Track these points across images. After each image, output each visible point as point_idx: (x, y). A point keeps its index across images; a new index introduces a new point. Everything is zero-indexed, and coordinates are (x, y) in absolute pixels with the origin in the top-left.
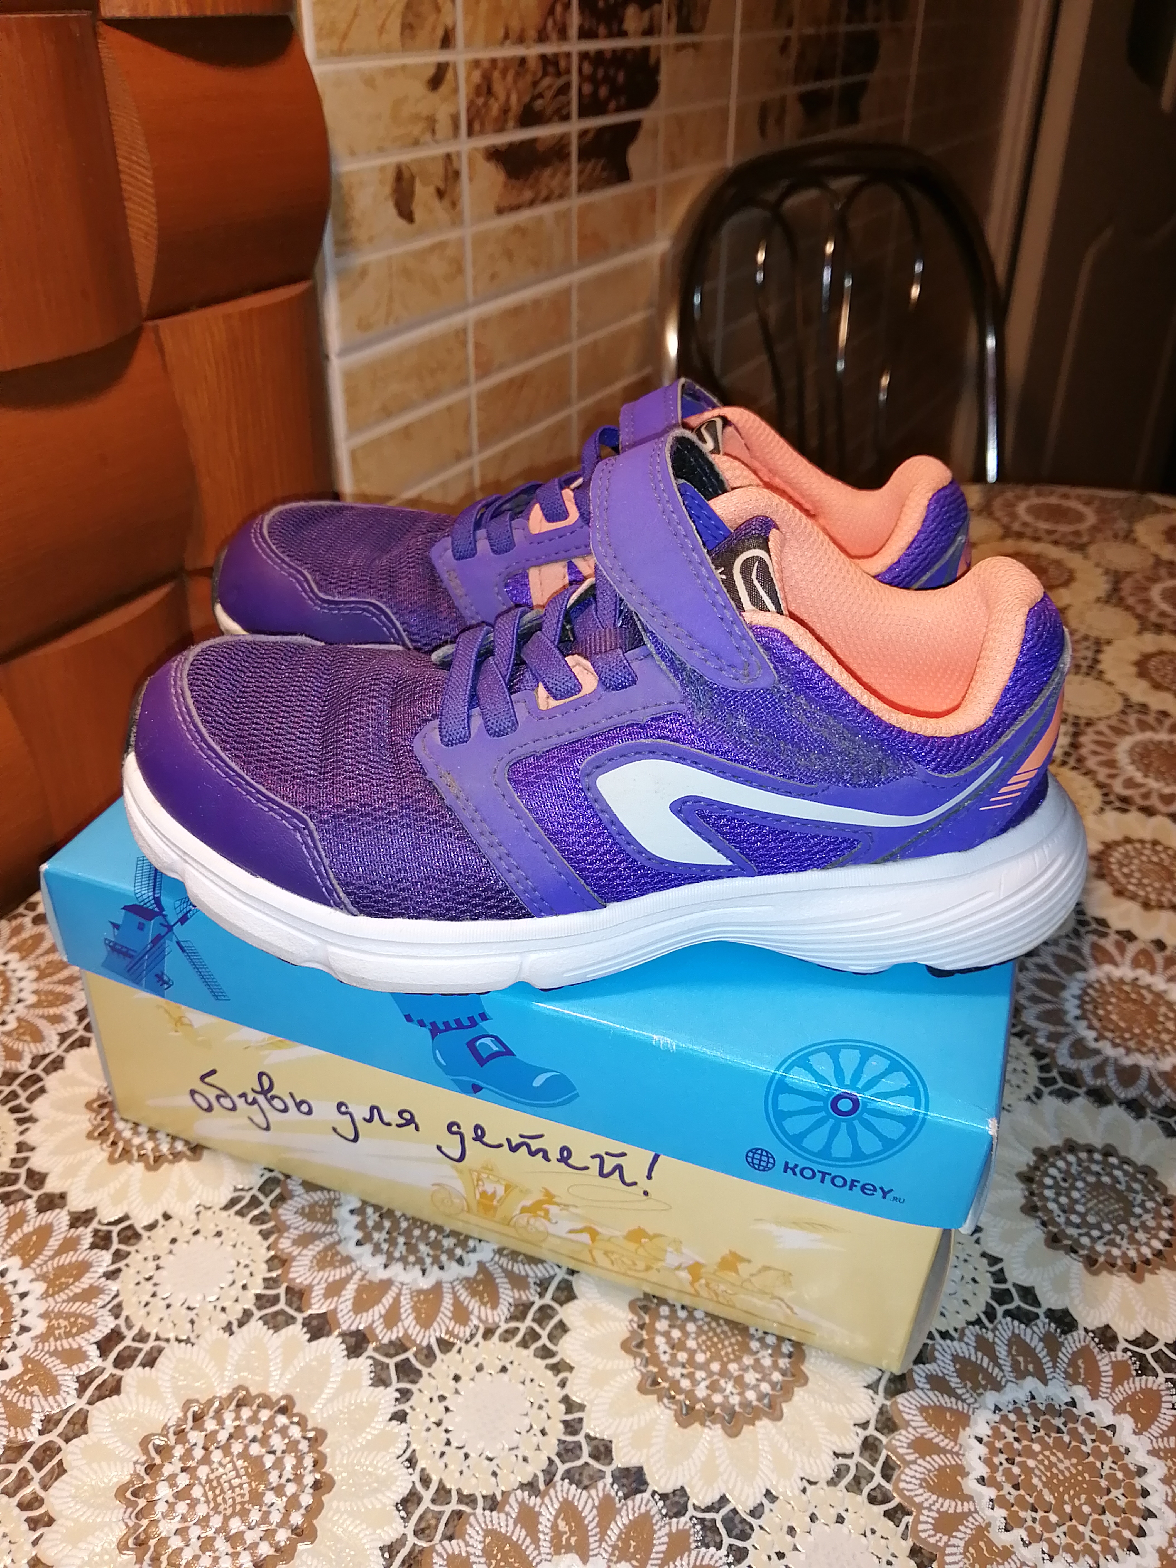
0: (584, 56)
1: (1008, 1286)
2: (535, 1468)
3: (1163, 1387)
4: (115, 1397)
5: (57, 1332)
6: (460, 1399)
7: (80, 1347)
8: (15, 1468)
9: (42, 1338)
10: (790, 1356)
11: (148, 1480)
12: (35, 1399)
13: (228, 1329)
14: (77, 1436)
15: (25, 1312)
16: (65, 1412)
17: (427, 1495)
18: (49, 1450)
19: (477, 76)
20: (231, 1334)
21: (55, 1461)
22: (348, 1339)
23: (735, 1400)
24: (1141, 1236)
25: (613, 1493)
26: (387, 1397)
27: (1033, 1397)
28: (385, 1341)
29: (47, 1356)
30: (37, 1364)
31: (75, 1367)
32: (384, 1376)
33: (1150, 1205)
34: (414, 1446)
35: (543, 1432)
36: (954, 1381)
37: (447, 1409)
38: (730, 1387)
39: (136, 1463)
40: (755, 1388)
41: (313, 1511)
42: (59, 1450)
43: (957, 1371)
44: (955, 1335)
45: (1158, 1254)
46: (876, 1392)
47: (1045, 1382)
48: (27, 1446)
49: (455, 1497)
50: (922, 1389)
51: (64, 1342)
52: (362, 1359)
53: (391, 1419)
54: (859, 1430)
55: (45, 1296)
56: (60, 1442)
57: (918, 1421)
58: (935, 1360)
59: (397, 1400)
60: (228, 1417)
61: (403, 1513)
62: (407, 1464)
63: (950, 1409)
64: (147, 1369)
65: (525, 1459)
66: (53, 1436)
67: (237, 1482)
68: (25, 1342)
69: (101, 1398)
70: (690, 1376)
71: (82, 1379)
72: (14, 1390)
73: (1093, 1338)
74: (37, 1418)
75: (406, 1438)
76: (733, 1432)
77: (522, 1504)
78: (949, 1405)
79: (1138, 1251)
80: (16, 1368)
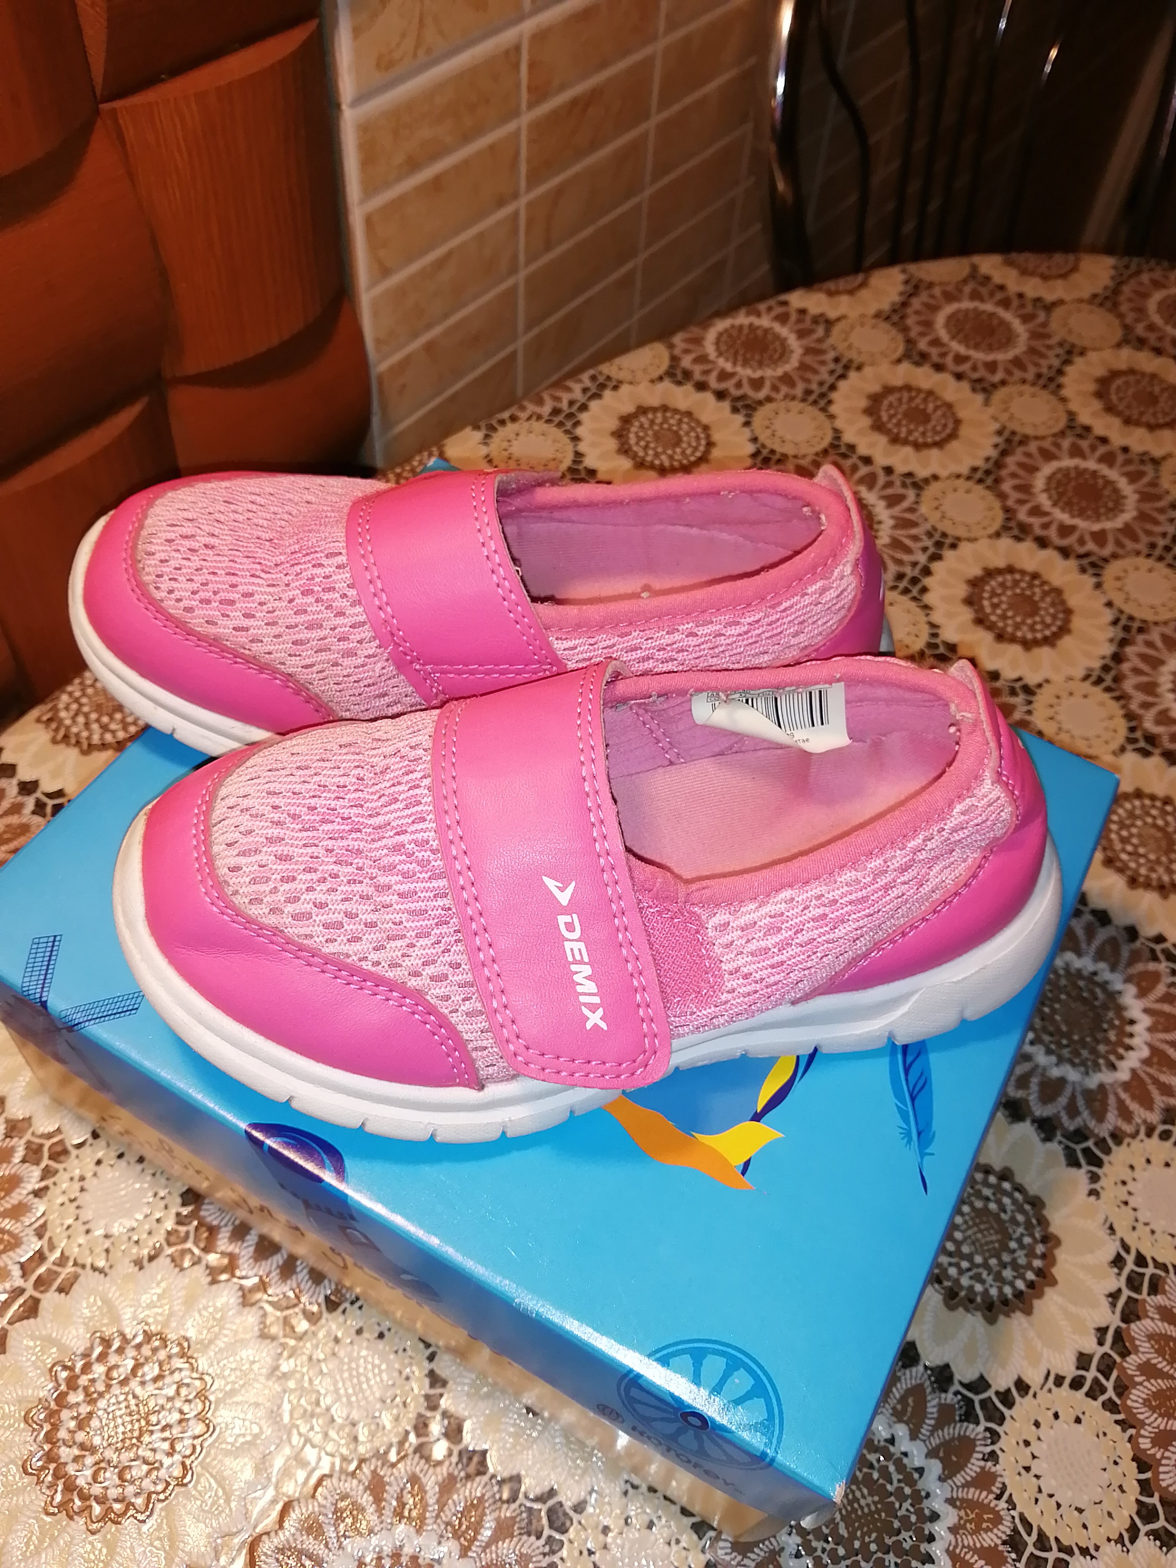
2: (391, 1437)
3: (980, 1437)
4: (32, 1320)
13: (139, 1263)
20: (141, 1268)
24: (1008, 1273)
25: (456, 1473)
33: (1027, 1240)
35: (405, 1405)
45: (1019, 1295)
52: (252, 1309)
64: (63, 1294)
69: (20, 1319)
73: (929, 1377)
77: (374, 1472)
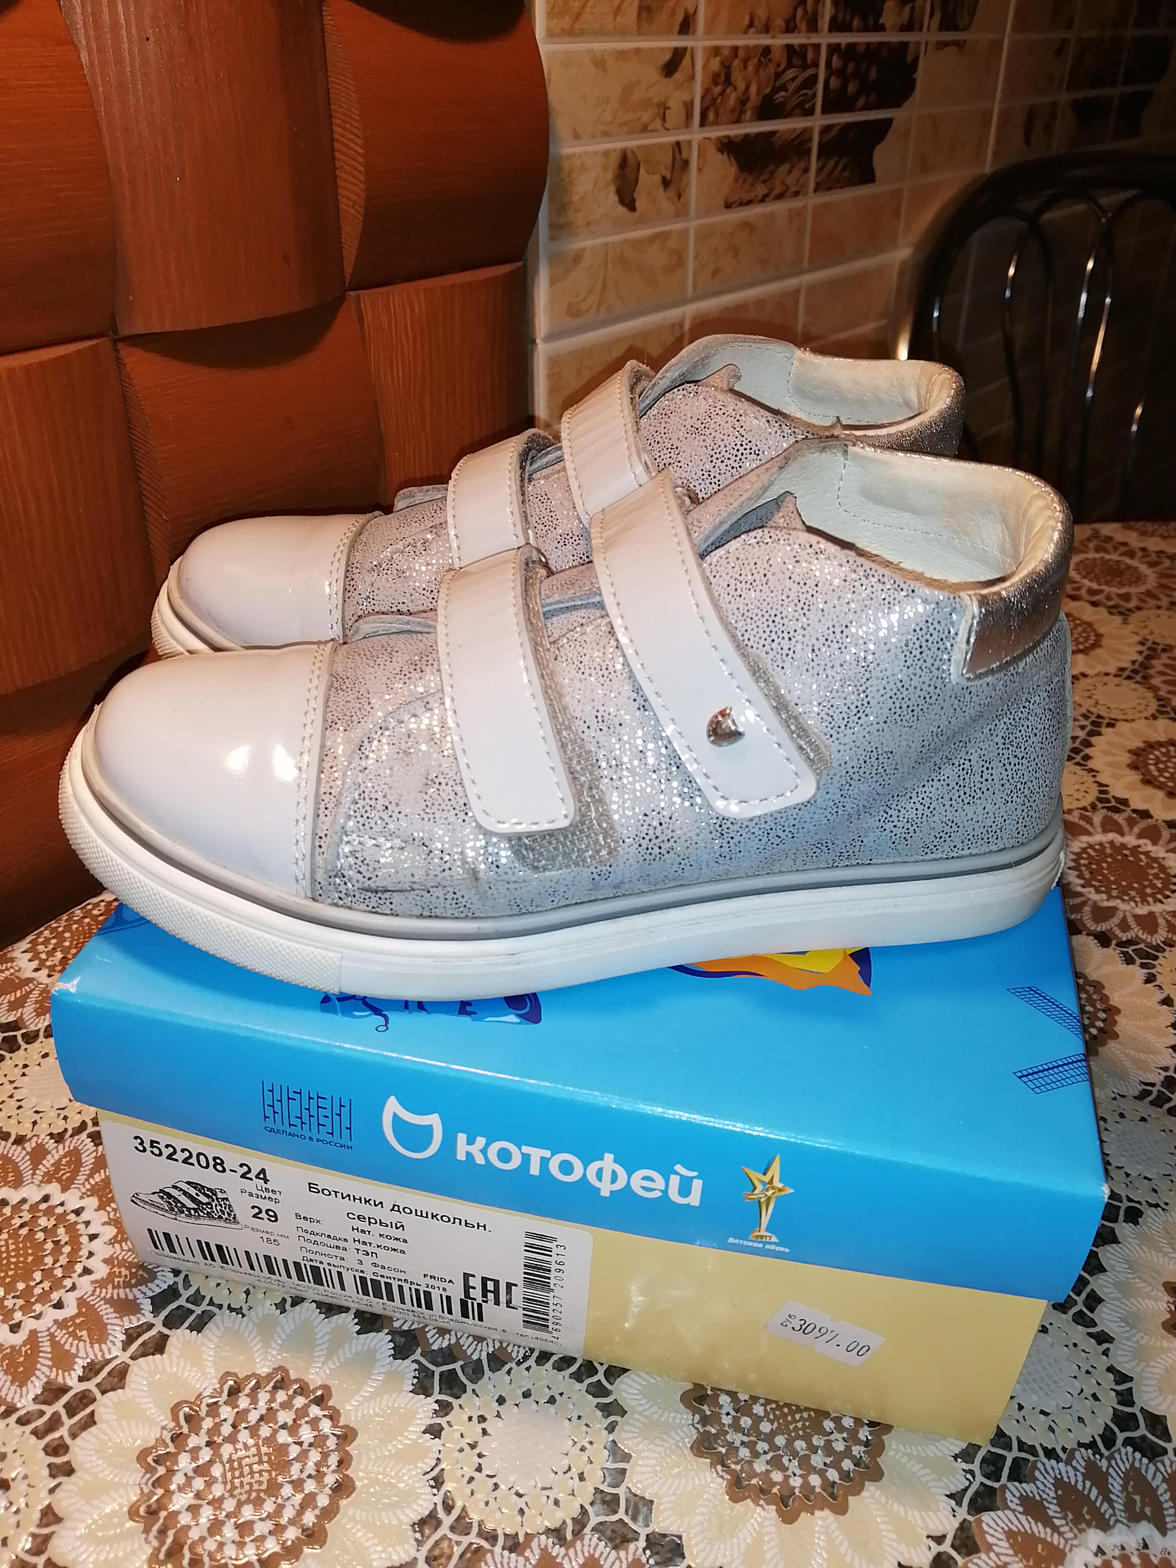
0: (834, 49)
1: (1135, 1410)
2: (566, 1514)
4: (158, 1356)
5: (116, 1280)
6: (500, 1423)
7: (136, 1299)
8: (49, 1410)
9: (102, 1284)
10: (867, 1444)
11: (171, 1449)
12: (81, 1344)
13: (281, 1306)
14: (113, 1389)
15: (91, 1254)
16: (109, 1361)
17: (447, 1521)
18: (85, 1399)
19: (715, 64)
20: (283, 1311)
21: (87, 1411)
22: (398, 1338)
23: (796, 1482)
25: (644, 1560)
26: (425, 1407)
27: (1146, 1546)
28: (435, 1347)
29: (102, 1302)
30: (91, 1308)
31: (126, 1319)
32: (427, 1384)
34: (443, 1465)
35: (582, 1477)
36: (1053, 1509)
37: (485, 1432)
38: (793, 1466)
39: (164, 1428)
40: (822, 1473)
41: (329, 1513)
42: (95, 1400)
43: (1057, 1497)
44: (1063, 1456)
46: (960, 1504)
47: (1163, 1531)
48: (64, 1390)
49: (475, 1530)
50: (1014, 1511)
51: (121, 1291)
52: (408, 1362)
53: (424, 1432)
54: (933, 1544)
55: (112, 1242)
56: (96, 1392)
57: (1003, 1546)
58: (1034, 1480)
59: (436, 1412)
60: (263, 1397)
61: (418, 1535)
62: (432, 1483)
63: (1044, 1541)
64: (195, 1332)
65: (556, 1503)
66: (91, 1385)
67: (256, 1467)
68: (85, 1284)
69: (144, 1355)
70: (751, 1446)
71: (131, 1331)
72: (64, 1331)
74: (80, 1363)
75: (437, 1455)
76: (788, 1517)
77: (544, 1551)
78: (1043, 1536)
80: (70, 1309)
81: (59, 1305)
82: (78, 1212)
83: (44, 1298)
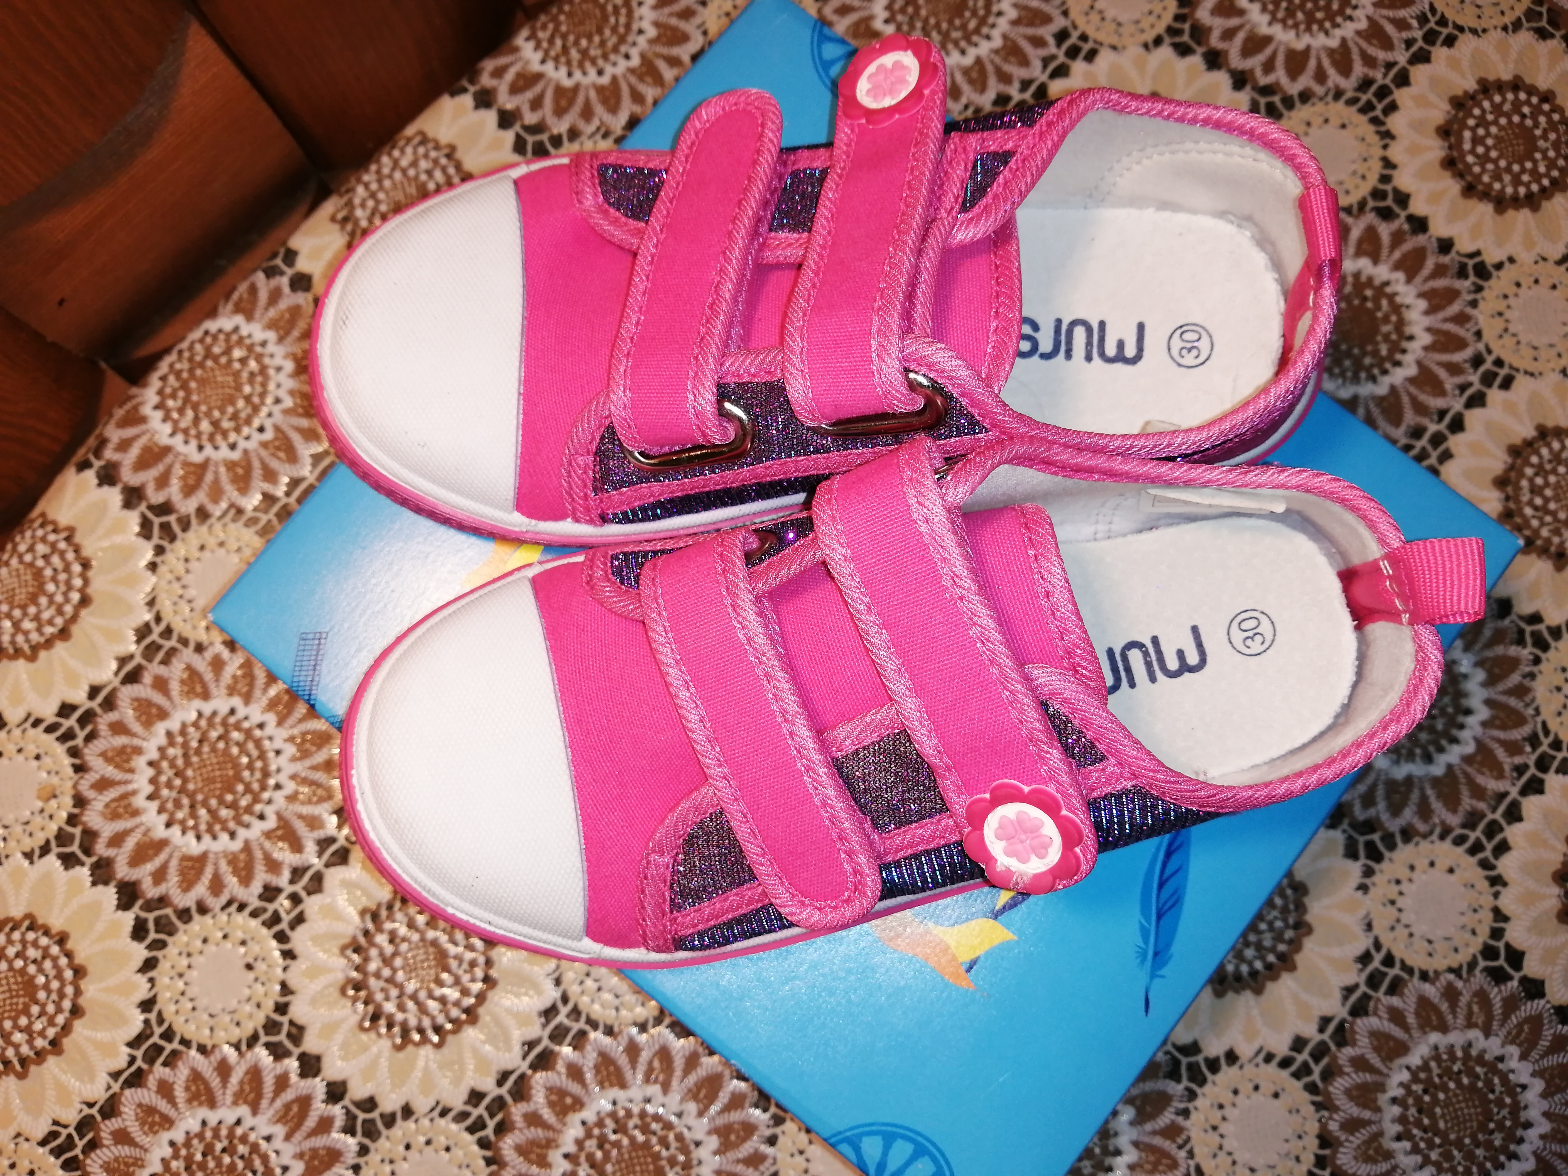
3: (1178, 1094)
5: (302, 796)
7: (320, 815)
8: (271, 907)
9: (292, 799)
11: (364, 943)
12: (284, 854)
14: (315, 892)
15: (279, 770)
16: (308, 868)
17: (564, 1010)
18: (296, 899)
21: (299, 909)
24: (1249, 953)
29: (295, 817)
30: (287, 821)
31: (315, 832)
33: (1279, 924)
39: (356, 926)
41: (480, 999)
42: (303, 899)
45: (1254, 974)
48: (279, 890)
49: (584, 1017)
51: (307, 807)
55: (294, 759)
61: (543, 1020)
62: (554, 982)
66: (297, 890)
68: (279, 797)
71: (321, 843)
72: (270, 841)
74: (287, 868)
77: (631, 1038)
79: (1237, 967)
80: (271, 823)
81: (262, 817)
82: (261, 726)
83: (248, 810)
